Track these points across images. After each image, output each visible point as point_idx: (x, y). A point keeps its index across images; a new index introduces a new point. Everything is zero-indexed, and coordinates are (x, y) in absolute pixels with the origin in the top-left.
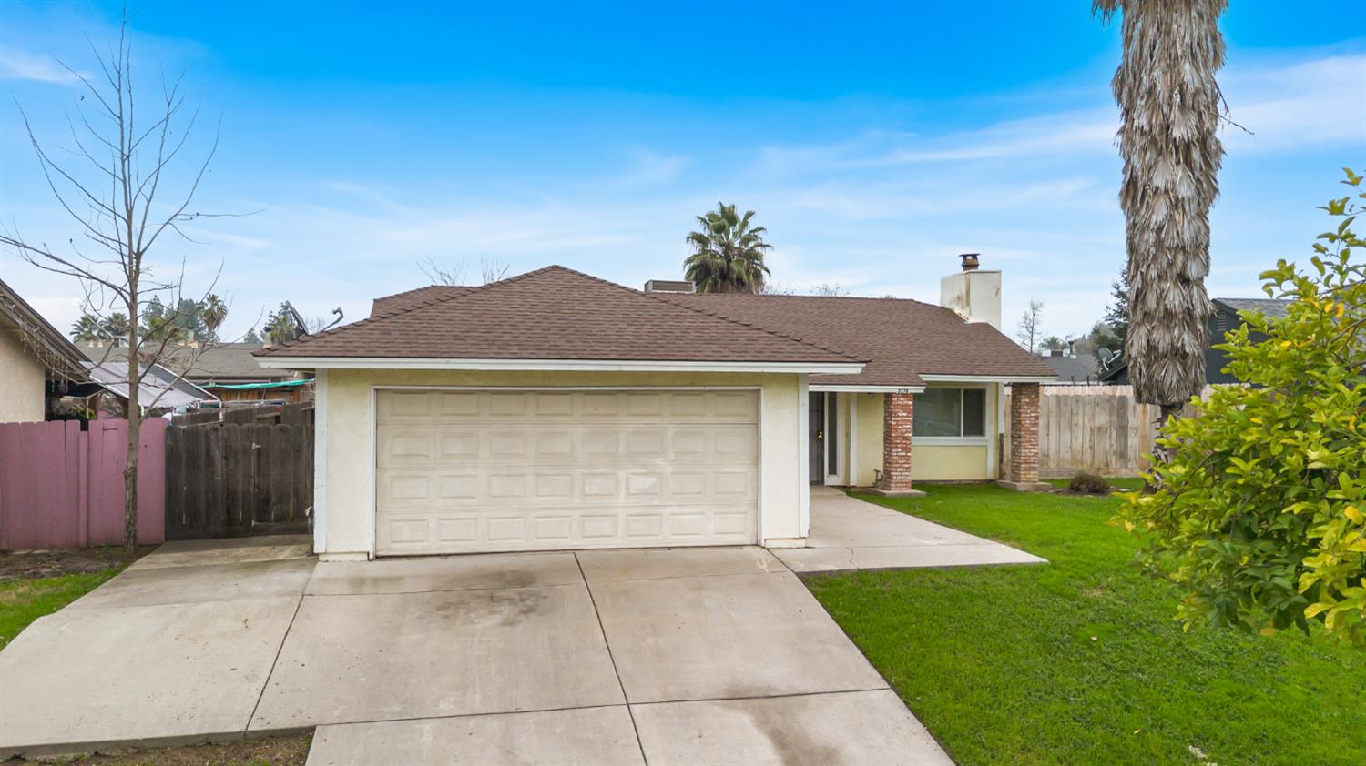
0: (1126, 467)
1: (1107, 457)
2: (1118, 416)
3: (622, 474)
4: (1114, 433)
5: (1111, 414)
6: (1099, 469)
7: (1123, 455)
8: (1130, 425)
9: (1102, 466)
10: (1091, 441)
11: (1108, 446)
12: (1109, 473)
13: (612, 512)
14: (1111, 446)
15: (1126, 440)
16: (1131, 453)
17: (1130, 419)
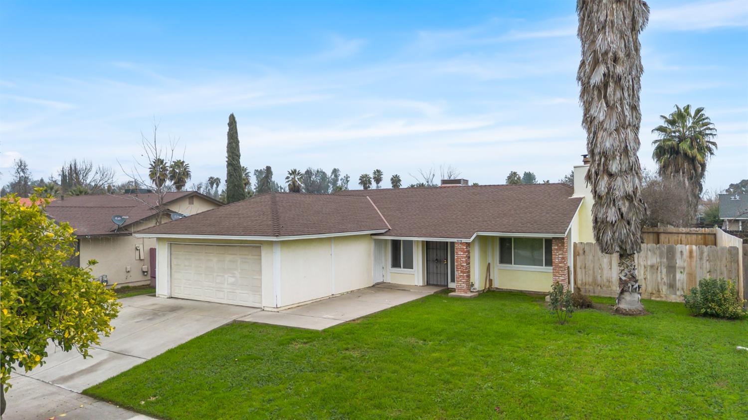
0: (675, 294)
1: (658, 286)
2: (667, 259)
3: (226, 276)
4: (664, 271)
5: (661, 257)
6: (652, 294)
7: (672, 286)
8: (677, 265)
9: (654, 292)
10: (644, 274)
11: (659, 279)
12: (661, 297)
13: (223, 290)
14: (662, 279)
15: (674, 276)
16: (678, 284)
17: (677, 261)
